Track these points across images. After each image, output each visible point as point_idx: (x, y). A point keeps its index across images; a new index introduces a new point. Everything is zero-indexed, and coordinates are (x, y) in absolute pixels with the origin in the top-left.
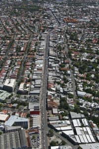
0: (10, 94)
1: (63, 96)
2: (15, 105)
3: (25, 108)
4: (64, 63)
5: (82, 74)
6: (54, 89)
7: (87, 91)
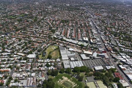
0: (88, 44)
1: (112, 46)
2: (92, 48)
3: (97, 50)
4: (105, 32)
5: (116, 37)
6: (107, 43)
7: (122, 44)
